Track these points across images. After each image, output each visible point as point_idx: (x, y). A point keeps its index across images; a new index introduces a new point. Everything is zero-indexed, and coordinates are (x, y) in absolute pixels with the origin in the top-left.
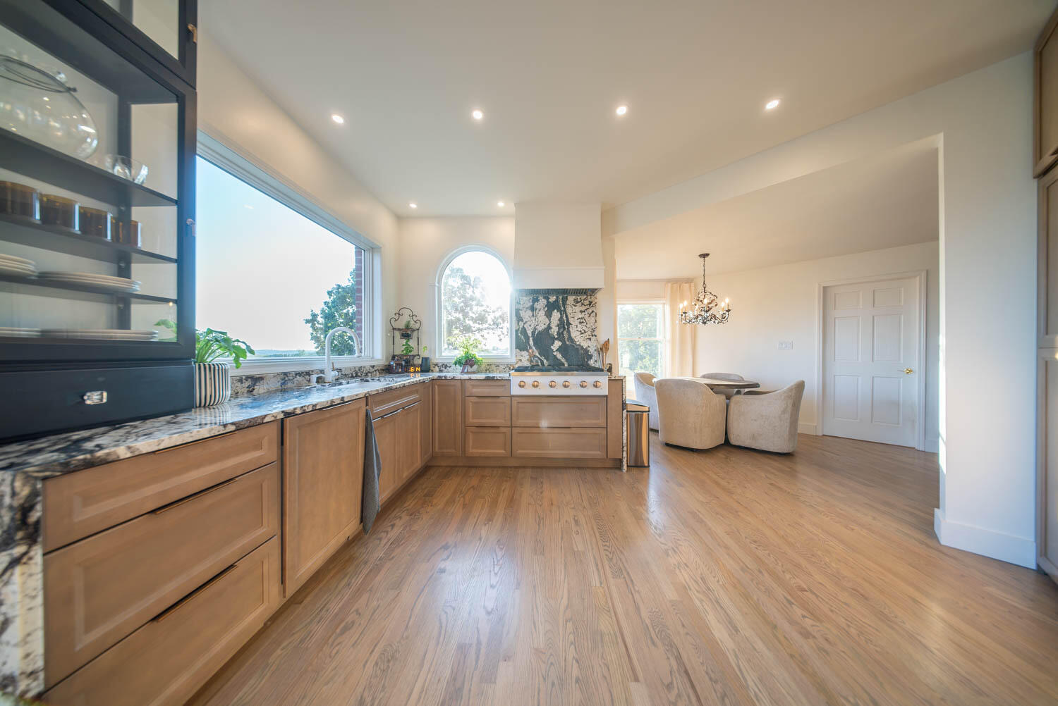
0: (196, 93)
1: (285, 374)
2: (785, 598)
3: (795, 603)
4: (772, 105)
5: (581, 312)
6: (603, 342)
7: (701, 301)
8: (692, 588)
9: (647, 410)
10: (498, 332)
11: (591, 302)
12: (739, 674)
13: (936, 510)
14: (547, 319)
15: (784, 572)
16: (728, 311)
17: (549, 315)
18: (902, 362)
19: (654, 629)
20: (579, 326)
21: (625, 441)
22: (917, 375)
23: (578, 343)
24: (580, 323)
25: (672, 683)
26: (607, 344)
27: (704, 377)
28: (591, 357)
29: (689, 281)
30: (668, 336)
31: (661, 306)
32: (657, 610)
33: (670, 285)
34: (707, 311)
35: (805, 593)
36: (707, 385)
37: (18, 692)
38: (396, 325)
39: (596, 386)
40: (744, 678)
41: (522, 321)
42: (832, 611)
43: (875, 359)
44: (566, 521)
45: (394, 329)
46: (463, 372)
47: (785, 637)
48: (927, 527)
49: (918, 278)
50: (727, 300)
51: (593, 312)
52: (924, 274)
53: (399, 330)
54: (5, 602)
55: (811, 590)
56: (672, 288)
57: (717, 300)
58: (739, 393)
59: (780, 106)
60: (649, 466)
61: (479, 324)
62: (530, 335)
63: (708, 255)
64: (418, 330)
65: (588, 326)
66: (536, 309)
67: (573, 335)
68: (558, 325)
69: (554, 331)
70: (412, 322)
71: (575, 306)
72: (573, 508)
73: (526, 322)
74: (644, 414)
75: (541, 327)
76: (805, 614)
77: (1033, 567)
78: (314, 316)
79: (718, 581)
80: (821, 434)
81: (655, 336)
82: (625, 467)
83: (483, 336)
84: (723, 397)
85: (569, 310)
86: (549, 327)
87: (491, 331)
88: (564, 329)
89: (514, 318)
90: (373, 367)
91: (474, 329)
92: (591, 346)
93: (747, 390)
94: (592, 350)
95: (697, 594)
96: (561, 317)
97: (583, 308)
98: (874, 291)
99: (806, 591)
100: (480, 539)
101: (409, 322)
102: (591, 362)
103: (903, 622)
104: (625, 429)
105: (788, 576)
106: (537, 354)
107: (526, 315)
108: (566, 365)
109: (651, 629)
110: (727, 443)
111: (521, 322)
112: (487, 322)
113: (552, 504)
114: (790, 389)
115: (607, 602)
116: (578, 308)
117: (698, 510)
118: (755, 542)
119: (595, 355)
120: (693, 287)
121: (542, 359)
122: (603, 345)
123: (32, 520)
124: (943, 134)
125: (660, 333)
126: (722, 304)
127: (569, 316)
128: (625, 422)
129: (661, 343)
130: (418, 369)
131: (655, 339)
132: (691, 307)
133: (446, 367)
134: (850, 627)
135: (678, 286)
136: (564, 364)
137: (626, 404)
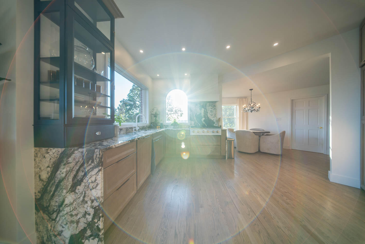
0: (114, 50)
1: (127, 128)
2: (281, 194)
3: (284, 196)
4: (276, 44)
5: (211, 108)
7: (250, 105)
9: (233, 140)
10: (177, 115)
11: (214, 106)
12: (268, 212)
13: (329, 171)
14: (200, 111)
16: (260, 108)
17: (201, 109)
18: (319, 125)
20: (211, 113)
21: (227, 150)
22: (324, 129)
23: (210, 119)
25: (249, 214)
26: (220, 118)
27: (251, 130)
28: (214, 123)
29: (245, 98)
30: (238, 116)
31: (235, 106)
33: (239, 99)
34: (252, 108)
36: (253, 132)
37: (100, 201)
38: (153, 113)
39: (217, 132)
40: (270, 213)
42: (295, 198)
43: (309, 124)
44: (211, 173)
45: (152, 114)
46: (174, 128)
47: (281, 204)
48: (326, 177)
49: (324, 97)
50: (259, 104)
51: (215, 108)
52: (326, 95)
53: (153, 114)
54: (97, 180)
55: (289, 193)
57: (256, 104)
58: (263, 135)
60: (234, 158)
62: (194, 116)
63: (252, 89)
64: (159, 114)
65: (213, 113)
66: (196, 108)
67: (209, 116)
68: (204, 113)
71: (209, 107)
72: (212, 170)
73: (193, 112)
75: (198, 113)
76: (288, 199)
77: (360, 188)
79: (260, 190)
80: (290, 149)
81: (234, 116)
82: (227, 158)
84: (258, 136)
85: (207, 108)
86: (201, 114)
87: (174, 114)
88: (206, 114)
90: (147, 126)
91: (169, 114)
92: (214, 119)
93: (265, 134)
94: (215, 121)
95: (254, 193)
96: (205, 110)
97: (212, 107)
98: (309, 101)
99: (287, 193)
100: (186, 178)
101: (156, 112)
102: (215, 125)
104: (227, 146)
105: (281, 189)
106: (197, 122)
108: (206, 126)
109: (242, 202)
110: (259, 151)
112: (173, 111)
114: (281, 134)
115: (227, 194)
117: (252, 171)
118: (271, 180)
119: (216, 122)
120: (247, 100)
121: (198, 123)
122: (218, 119)
123: (102, 161)
124: (331, 53)
125: (235, 115)
126: (257, 106)
127: (207, 110)
128: (227, 144)
129: (236, 118)
130: (159, 127)
131: (233, 117)
132: (247, 107)
133: (168, 126)
134: (301, 202)
135: (242, 99)
136: (206, 125)
137: (227, 138)
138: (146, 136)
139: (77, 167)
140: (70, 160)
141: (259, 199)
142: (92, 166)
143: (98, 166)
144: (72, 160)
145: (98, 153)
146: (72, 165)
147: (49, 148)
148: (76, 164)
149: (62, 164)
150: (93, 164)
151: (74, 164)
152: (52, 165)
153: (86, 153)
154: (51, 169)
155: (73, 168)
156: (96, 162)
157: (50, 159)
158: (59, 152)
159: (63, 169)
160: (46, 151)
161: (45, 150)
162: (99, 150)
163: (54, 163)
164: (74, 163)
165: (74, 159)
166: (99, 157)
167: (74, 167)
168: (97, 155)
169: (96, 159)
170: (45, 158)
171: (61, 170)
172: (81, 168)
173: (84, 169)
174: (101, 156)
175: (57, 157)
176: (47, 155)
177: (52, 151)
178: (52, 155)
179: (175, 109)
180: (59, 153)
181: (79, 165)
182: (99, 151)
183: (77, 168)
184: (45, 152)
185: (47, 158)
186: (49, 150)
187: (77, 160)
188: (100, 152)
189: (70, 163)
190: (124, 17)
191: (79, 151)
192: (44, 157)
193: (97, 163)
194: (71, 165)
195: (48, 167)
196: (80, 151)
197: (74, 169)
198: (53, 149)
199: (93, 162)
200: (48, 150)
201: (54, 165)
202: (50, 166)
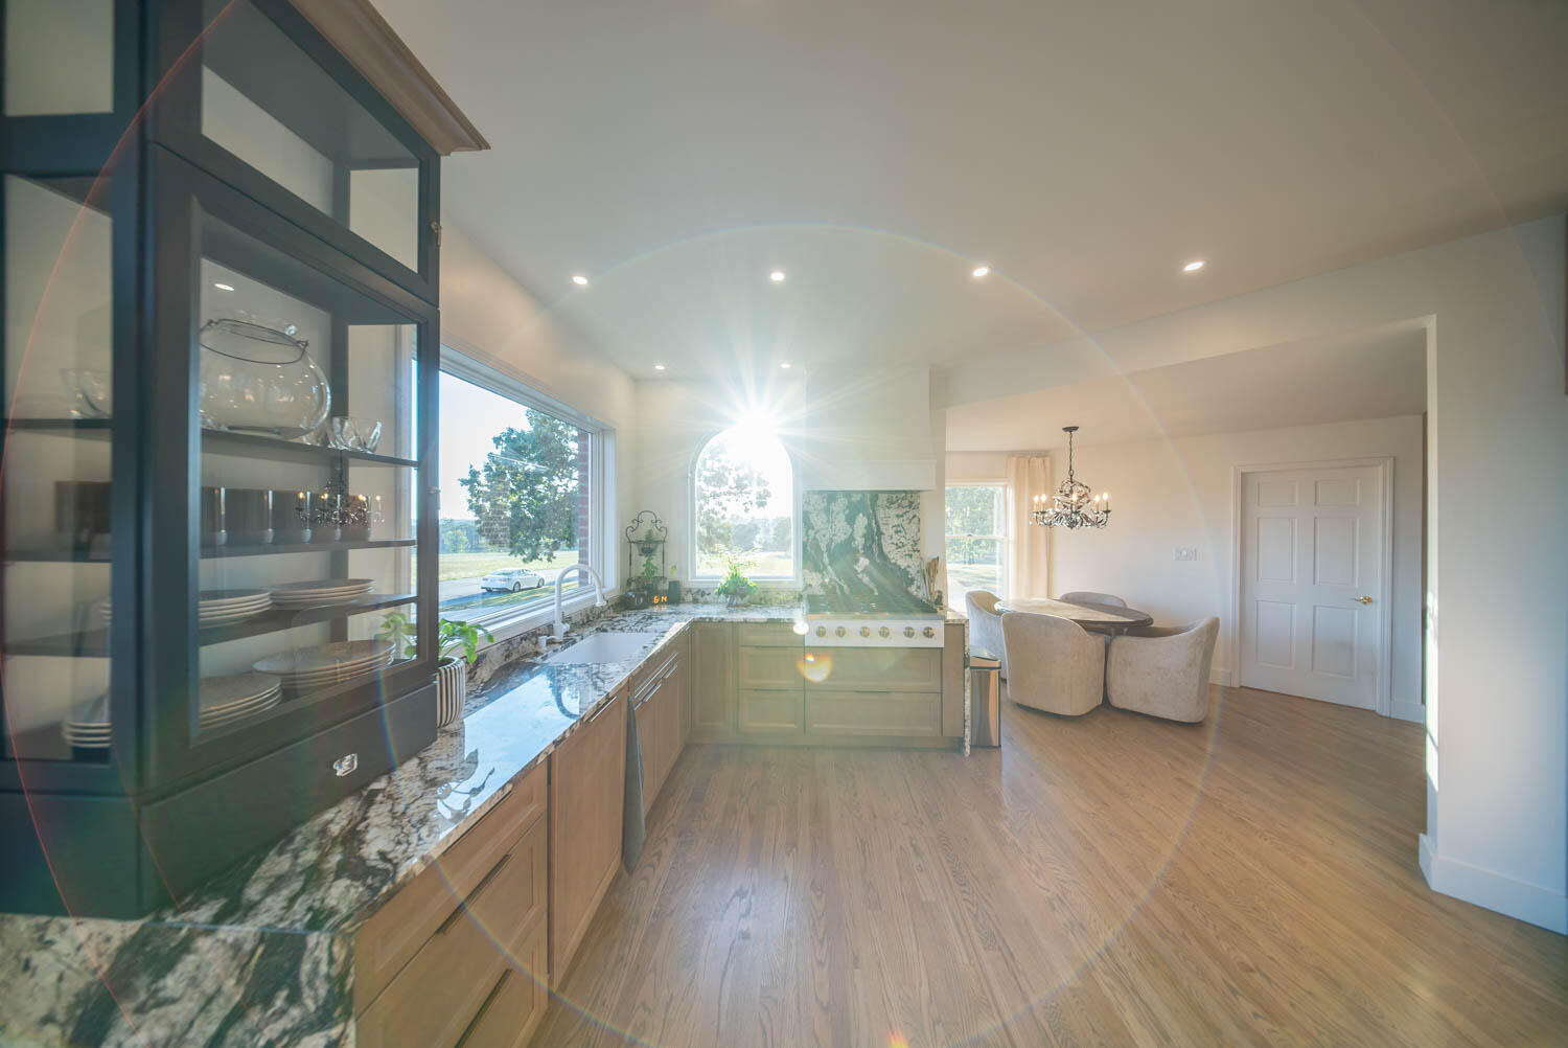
0: (439, 312)
1: (510, 642)
2: (1226, 983)
3: (1242, 993)
4: (1194, 266)
5: (898, 516)
6: (930, 561)
7: (1066, 493)
8: (1097, 967)
9: (997, 665)
10: (743, 499)
11: (911, 503)
13: (1422, 835)
14: (848, 527)
15: (1217, 937)
16: (1107, 512)
17: (851, 520)
18: (1357, 586)
19: (1056, 1038)
20: (895, 536)
21: (968, 712)
22: (1378, 607)
23: (893, 561)
24: (896, 532)
26: (935, 562)
28: (911, 582)
29: (1043, 454)
30: (1012, 535)
31: (1000, 490)
32: (1054, 1004)
33: (1014, 459)
34: (1075, 510)
35: (1251, 974)
36: (1078, 622)
38: (634, 536)
39: (927, 634)
41: (813, 529)
42: (1293, 1006)
43: (1318, 580)
44: (901, 848)
45: (631, 542)
46: (730, 609)
49: (1381, 468)
50: (1105, 496)
51: (914, 516)
52: (1389, 463)
53: (638, 543)
55: (1260, 971)
56: (1018, 467)
57: (1090, 495)
58: (1123, 633)
59: (1201, 269)
60: (1000, 746)
61: (715, 486)
62: (824, 549)
63: (1076, 428)
64: (664, 541)
65: (908, 537)
66: (833, 512)
67: (886, 549)
68: (864, 536)
69: (859, 541)
70: (655, 531)
71: (889, 508)
72: (906, 824)
73: (819, 531)
74: (993, 672)
75: (841, 538)
76: (1259, 1012)
78: (474, 474)
79: (1130, 955)
80: (1237, 686)
81: (992, 533)
82: (968, 750)
83: (720, 504)
84: (1100, 641)
85: (881, 513)
86: (851, 538)
87: (733, 498)
88: (873, 540)
89: (801, 524)
90: (606, 604)
91: (708, 494)
92: (911, 565)
94: (913, 572)
95: (1105, 978)
96: (869, 524)
97: (900, 512)
98: (1316, 483)
99: (1252, 971)
100: (786, 879)
101: (650, 532)
102: (914, 592)
103: (1393, 1027)
104: (968, 694)
105: (1225, 946)
106: (834, 577)
107: (818, 521)
108: (877, 595)
110: (1106, 702)
111: (810, 531)
112: (726, 483)
113: (875, 817)
114: (1200, 631)
115: (983, 991)
116: (893, 512)
117: (1084, 830)
119: (919, 580)
120: (1048, 464)
121: (841, 583)
122: (930, 564)
123: (348, 988)
124: (1434, 317)
125: (998, 527)
126: (1097, 499)
127: (880, 522)
128: (968, 685)
129: (1001, 543)
130: (664, 599)
131: (989, 536)
132: (1051, 503)
133: (703, 594)
134: (1320, 1033)
135: (1027, 463)
136: (873, 592)
137: (968, 659)
138: (598, 704)
139: (209, 1024)
140: (172, 984)
141: (1130, 1018)
142: (293, 1020)
143: (326, 1024)
144: (182, 985)
145: (324, 956)
146: (179, 1013)
147: (57, 919)
148: (203, 1010)
149: (127, 1006)
150: (295, 1012)
151: (191, 1005)
152: (71, 1008)
153: (260, 951)
154: (63, 1033)
155: (186, 1027)
156: (316, 1002)
157: (61, 978)
158: (108, 940)
159: (134, 1033)
160: (36, 936)
161: (29, 927)
162: (328, 934)
163: (81, 998)
164: (191, 1000)
165: (193, 982)
166: (328, 977)
167: (191, 1024)
168: (316, 963)
169: (311, 983)
170: (29, 973)
171: (122, 1038)
172: (230, 1032)
173: (247, 1037)
174: (339, 969)
175: (95, 971)
176: (42, 959)
177: (68, 933)
178: (68, 955)
179: (734, 474)
180: (107, 946)
181: (219, 1012)
182: (328, 941)
183: (212, 1029)
184: (32, 940)
185: (39, 971)
186: (53, 928)
187: (209, 986)
188: (336, 949)
189: (173, 1001)
190: (488, 147)
191: (218, 940)
192: (27, 966)
193: (317, 1008)
194: (177, 1013)
195: (48, 1019)
196: (224, 942)
197: (191, 1035)
198: (78, 924)
199: (294, 998)
200: (45, 927)
201: (79, 1012)
202: (61, 1017)
